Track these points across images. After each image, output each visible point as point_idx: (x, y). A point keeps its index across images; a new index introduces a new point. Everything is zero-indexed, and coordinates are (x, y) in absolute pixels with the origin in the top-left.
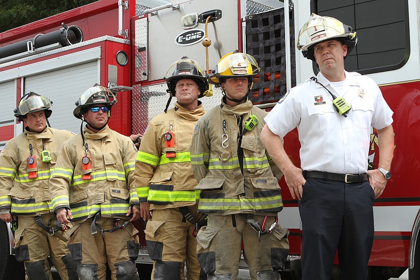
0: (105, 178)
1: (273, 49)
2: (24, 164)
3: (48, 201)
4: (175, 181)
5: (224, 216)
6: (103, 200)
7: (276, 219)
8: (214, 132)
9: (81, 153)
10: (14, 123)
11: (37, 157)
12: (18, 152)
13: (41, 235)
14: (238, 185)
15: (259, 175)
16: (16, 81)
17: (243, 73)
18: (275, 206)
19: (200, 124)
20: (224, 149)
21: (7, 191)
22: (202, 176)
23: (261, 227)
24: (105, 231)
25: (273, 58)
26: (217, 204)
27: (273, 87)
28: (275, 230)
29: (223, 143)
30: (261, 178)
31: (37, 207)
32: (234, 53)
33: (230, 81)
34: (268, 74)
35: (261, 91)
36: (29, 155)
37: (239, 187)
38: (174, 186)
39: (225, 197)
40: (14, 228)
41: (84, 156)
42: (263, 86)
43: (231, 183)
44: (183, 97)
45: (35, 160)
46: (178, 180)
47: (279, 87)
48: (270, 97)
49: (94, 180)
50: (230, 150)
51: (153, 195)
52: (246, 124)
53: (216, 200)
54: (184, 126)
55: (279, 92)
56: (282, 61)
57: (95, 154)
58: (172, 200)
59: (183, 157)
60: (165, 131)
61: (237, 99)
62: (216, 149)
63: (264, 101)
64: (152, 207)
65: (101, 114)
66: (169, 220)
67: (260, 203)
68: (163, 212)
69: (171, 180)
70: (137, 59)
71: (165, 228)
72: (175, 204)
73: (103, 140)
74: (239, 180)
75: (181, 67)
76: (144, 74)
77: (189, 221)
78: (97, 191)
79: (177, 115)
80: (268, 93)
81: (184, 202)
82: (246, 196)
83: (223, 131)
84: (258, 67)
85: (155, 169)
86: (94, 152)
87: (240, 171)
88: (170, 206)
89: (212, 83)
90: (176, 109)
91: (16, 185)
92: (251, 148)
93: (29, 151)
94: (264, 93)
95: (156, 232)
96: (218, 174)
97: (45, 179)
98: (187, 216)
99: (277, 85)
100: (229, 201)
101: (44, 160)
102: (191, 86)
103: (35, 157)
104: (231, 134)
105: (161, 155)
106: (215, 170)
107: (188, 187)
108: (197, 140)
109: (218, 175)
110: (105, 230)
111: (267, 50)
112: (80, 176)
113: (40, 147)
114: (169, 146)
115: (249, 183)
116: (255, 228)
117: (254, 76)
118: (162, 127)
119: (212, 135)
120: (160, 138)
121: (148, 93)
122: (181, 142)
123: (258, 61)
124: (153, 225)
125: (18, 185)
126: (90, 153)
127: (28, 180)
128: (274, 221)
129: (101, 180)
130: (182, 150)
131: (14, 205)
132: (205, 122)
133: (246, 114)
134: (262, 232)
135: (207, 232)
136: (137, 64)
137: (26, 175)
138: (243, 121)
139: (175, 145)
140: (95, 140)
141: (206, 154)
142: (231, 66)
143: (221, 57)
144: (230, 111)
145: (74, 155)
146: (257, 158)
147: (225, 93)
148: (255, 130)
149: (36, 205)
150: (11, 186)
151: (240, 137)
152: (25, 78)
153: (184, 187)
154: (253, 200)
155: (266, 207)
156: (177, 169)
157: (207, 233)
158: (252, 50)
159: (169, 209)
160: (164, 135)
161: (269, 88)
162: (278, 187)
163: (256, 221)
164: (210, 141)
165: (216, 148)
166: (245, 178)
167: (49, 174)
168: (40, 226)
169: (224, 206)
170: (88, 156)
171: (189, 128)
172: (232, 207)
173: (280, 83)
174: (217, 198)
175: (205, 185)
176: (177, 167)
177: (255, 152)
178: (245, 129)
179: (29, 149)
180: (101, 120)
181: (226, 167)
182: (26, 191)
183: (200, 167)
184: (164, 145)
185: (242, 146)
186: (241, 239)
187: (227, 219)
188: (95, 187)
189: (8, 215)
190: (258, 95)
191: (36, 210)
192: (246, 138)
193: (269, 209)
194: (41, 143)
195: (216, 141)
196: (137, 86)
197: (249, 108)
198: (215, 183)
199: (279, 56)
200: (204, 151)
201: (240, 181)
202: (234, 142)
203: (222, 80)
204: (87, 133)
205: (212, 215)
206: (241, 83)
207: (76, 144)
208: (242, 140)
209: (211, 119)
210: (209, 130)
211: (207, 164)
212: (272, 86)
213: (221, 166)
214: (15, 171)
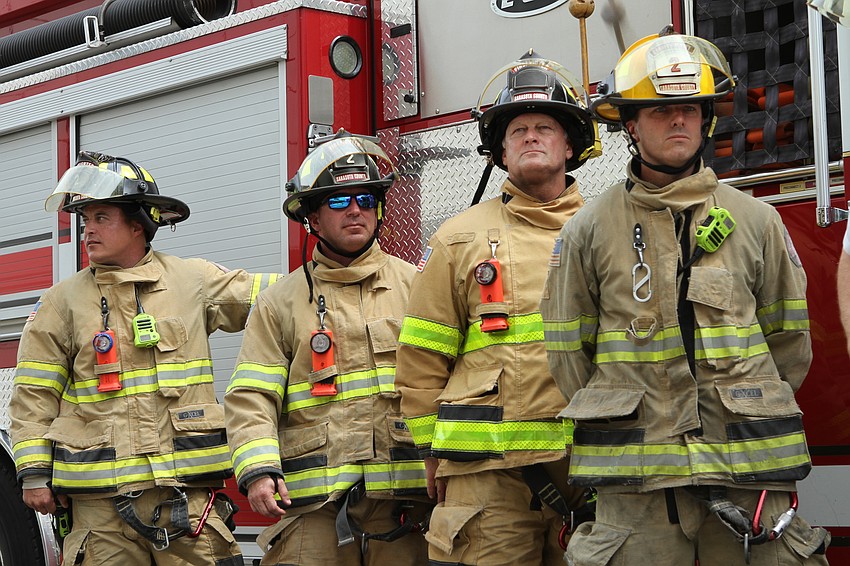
0: (373, 390)
1: (771, 19)
2: (85, 354)
3: (151, 454)
4: (507, 394)
5: (643, 493)
6: (370, 451)
7: (792, 497)
8: (609, 259)
9: (306, 324)
10: (53, 242)
11: (122, 333)
12: (70, 319)
13: (134, 548)
14: (681, 405)
15: (740, 376)
16: (54, 128)
17: (687, 91)
18: (788, 462)
19: (568, 237)
20: (639, 305)
21: (42, 426)
22: (577, 383)
23: (751, 523)
24: (373, 537)
25: (771, 44)
26: (624, 460)
27: (774, 128)
28: (791, 532)
29: (636, 288)
30: (744, 384)
31: (121, 471)
32: (660, 36)
33: (650, 116)
34: (759, 90)
35: (739, 139)
36: (100, 327)
37: (685, 411)
38: (506, 409)
39: (647, 439)
40: (62, 530)
41: (314, 329)
42: (745, 124)
43: (660, 401)
44: (525, 162)
45: (115, 343)
46: (517, 393)
47: (790, 127)
48: (764, 156)
49: (345, 395)
50: (655, 308)
51: (448, 436)
52: (701, 233)
53: (621, 450)
54: (530, 244)
55: (790, 139)
56: (799, 53)
57: (344, 324)
58: (499, 446)
59: (527, 327)
60: (477, 260)
61: (670, 164)
62: (617, 308)
63: (749, 165)
64: (444, 468)
65: (355, 216)
66: (494, 504)
67: (746, 456)
68: (475, 482)
69: (495, 391)
70: (386, 57)
71: (482, 526)
72: (507, 459)
73: (367, 283)
74: (686, 392)
75: (519, 80)
76: (409, 99)
77: (551, 506)
78: (352, 425)
79: (510, 215)
80: (760, 143)
81: (534, 451)
82: (704, 437)
83: (634, 254)
84: (728, 74)
85: (451, 364)
86: (343, 318)
87: (685, 368)
88: (493, 465)
89: (602, 119)
90: (506, 198)
91: (66, 411)
92: (715, 301)
93: (98, 318)
94: (749, 146)
95: (457, 537)
96: (625, 376)
97: (143, 395)
98: (546, 493)
99: (785, 120)
100: (657, 450)
101: (138, 341)
102: (546, 131)
103: (114, 333)
104: (657, 264)
105: (468, 325)
106: (614, 365)
107: (545, 410)
108: (562, 281)
109: (624, 378)
110: (372, 534)
111: (754, 22)
112: (306, 386)
113: (130, 304)
114: (490, 299)
115: (711, 401)
116: (734, 525)
117: (719, 99)
118: (468, 247)
119: (604, 267)
120: (464, 278)
121: (421, 152)
122: (523, 287)
123: (729, 55)
124: (449, 518)
125: (71, 411)
126: (331, 320)
127: (97, 398)
128: (788, 505)
129: (362, 398)
130: (526, 310)
131: (58, 466)
132: (582, 231)
133: (699, 206)
134: (755, 535)
135: (594, 538)
136: (388, 72)
137: (92, 383)
138: (692, 227)
139: (505, 297)
140: (344, 285)
141: (589, 321)
142: (651, 72)
143: (623, 49)
144: (654, 200)
145: (287, 327)
146: (733, 330)
147: (636, 147)
148: (726, 252)
149: (119, 465)
150: (52, 414)
151: (684, 272)
152: (79, 117)
153: (531, 411)
154: (725, 449)
155: (764, 466)
156: (512, 360)
157: (597, 543)
158: (712, 25)
159: (494, 471)
160: (475, 271)
161: (762, 129)
162: (794, 409)
163: (736, 504)
164: (598, 284)
165: (617, 302)
166: (702, 387)
167: (155, 379)
168: (130, 524)
169: (642, 464)
170: (327, 330)
171: (542, 246)
172: (667, 468)
173: (794, 114)
174: (622, 442)
175: (586, 407)
176: (512, 357)
177: (728, 313)
178: (697, 247)
179: (100, 311)
180: (357, 232)
181: (644, 356)
182: (94, 427)
183: (572, 358)
184: (475, 296)
185: (690, 297)
186: (692, 557)
187: (652, 501)
188: (349, 417)
189: (42, 492)
190: (728, 151)
191: (119, 480)
192: (702, 272)
193: (771, 473)
194: (132, 295)
195: (616, 284)
196: (387, 134)
197: (708, 189)
198: (615, 401)
199: (790, 39)
200: (583, 312)
201: (688, 396)
202: (667, 285)
203: (626, 113)
204: (320, 268)
205: (608, 491)
206: (680, 120)
207: (291, 299)
208: (692, 279)
209: (600, 221)
210: (595, 254)
211: (590, 350)
212: (771, 123)
213: (632, 354)
214: (63, 372)
